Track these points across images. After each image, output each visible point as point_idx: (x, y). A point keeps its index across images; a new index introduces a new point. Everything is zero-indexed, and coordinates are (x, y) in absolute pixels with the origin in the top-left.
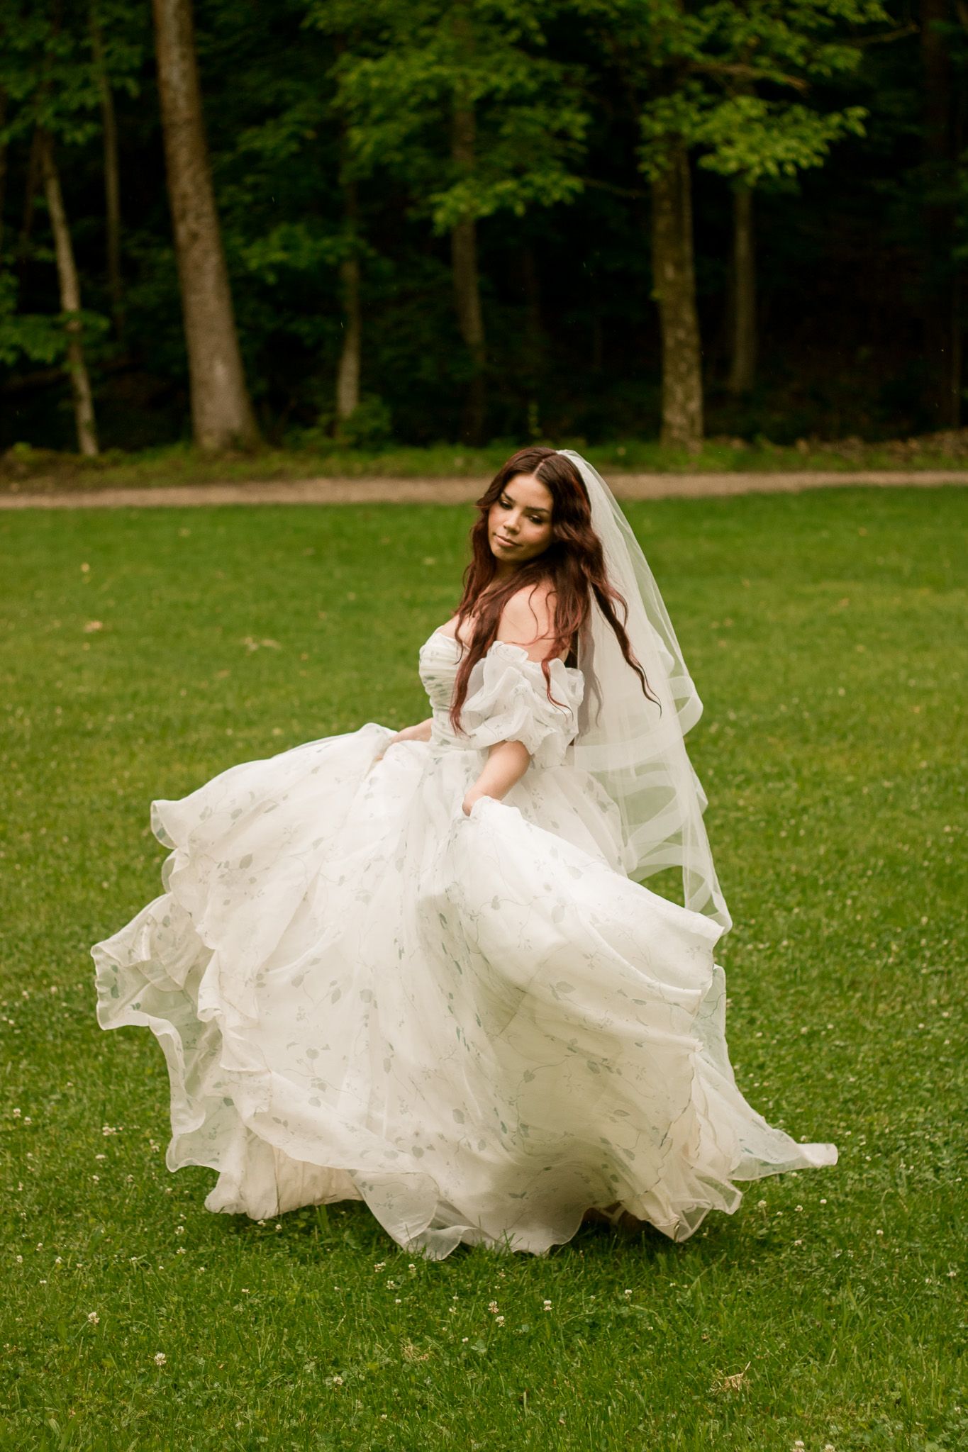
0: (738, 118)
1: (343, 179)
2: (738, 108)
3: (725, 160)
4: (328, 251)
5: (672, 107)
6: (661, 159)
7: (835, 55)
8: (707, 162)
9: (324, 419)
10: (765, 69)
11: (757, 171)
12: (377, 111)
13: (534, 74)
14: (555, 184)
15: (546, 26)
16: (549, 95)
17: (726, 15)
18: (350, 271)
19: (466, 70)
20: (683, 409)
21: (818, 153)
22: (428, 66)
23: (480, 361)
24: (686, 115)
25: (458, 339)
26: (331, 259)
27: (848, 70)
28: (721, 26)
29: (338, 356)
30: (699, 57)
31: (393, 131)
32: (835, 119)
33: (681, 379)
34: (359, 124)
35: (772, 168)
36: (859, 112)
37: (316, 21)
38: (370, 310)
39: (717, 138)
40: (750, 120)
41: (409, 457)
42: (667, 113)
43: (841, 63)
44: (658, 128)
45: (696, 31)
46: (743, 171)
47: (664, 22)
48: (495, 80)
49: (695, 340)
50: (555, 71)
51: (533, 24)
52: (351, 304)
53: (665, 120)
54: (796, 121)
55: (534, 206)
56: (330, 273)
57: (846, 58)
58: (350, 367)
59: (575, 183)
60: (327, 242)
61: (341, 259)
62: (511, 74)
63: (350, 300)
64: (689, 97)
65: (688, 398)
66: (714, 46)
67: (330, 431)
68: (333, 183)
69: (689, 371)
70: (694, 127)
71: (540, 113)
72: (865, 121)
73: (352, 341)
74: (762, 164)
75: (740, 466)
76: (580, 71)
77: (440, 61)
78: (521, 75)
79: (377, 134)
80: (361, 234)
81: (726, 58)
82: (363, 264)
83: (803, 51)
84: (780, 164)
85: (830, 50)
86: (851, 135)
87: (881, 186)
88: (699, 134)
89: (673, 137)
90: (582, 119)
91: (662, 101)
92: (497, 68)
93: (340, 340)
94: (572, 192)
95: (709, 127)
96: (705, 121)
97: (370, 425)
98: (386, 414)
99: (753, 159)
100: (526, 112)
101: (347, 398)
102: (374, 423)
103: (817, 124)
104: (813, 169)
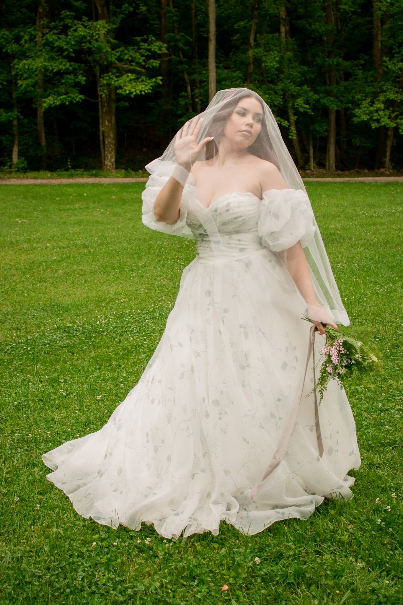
0: (128, 79)
1: (14, 96)
2: (128, 76)
3: (125, 91)
4: (10, 116)
5: (109, 76)
6: (105, 91)
7: (153, 62)
8: (119, 91)
9: (9, 164)
10: (134, 66)
11: (134, 93)
12: (25, 75)
13: (71, 66)
14: (77, 96)
15: (75, 51)
16: (74, 72)
17: (123, 51)
18: (15, 123)
19: (52, 64)
20: (110, 161)
21: (150, 89)
22: (41, 62)
23: (45, 150)
24: (112, 79)
25: (39, 144)
26: (11, 119)
27: (156, 66)
28: (121, 55)
29: (13, 146)
30: (117, 62)
31: (30, 81)
32: (154, 80)
33: (110, 153)
34: (20, 79)
35: (139, 93)
36: (160, 78)
37: (7, 50)
38: (21, 134)
39: (122, 85)
40: (131, 80)
41: (35, 174)
42: (107, 78)
43: (154, 64)
44: (105, 82)
45: (115, 55)
46: (131, 93)
47: (107, 52)
48: (61, 67)
49: (113, 142)
50: (76, 65)
51: (71, 50)
52: (16, 132)
53: (107, 80)
54: (142, 81)
55: (71, 103)
56: (10, 122)
57: (155, 63)
58: (16, 150)
59: (82, 97)
60: (10, 114)
61: (14, 118)
62: (65, 65)
63: (15, 130)
64: (113, 74)
65: (112, 158)
66: (120, 59)
67: (10, 167)
68: (11, 98)
69: (112, 150)
70: (115, 82)
71: (72, 77)
72: (161, 80)
73: (16, 142)
74: (135, 91)
75: (126, 177)
76: (83, 65)
77: (45, 62)
78: (68, 66)
79: (26, 82)
80: (18, 112)
81: (123, 63)
82: (19, 120)
83: (144, 61)
84: (141, 92)
85: (152, 61)
86: (159, 84)
87: (151, 105)
88: (116, 84)
89: (109, 85)
90: (84, 78)
91: (106, 75)
92: (61, 63)
93: (13, 142)
94: (81, 99)
95: (120, 81)
96: (117, 81)
97: (21, 166)
98: (26, 163)
99: (133, 90)
100: (68, 76)
101: (15, 158)
102: (23, 165)
103: (149, 81)
104: (149, 93)
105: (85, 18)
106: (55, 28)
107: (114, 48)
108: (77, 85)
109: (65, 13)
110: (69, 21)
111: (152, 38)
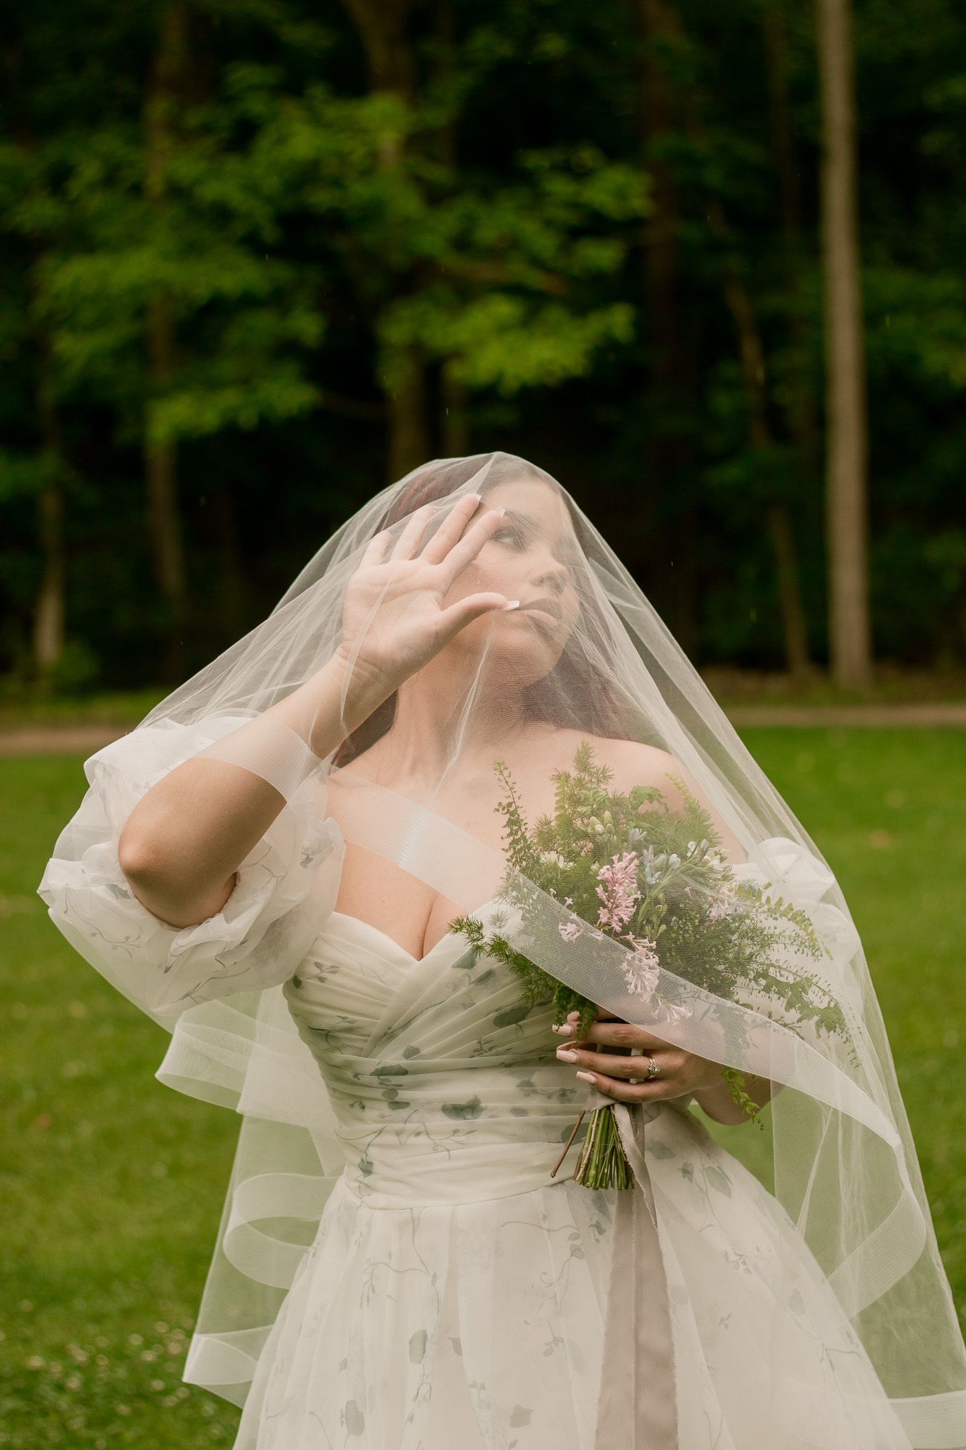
3: (478, 366)
10: (518, 270)
11: (514, 380)
12: (87, 316)
16: (278, 300)
17: (471, 213)
18: (50, 505)
28: (466, 226)
30: (449, 256)
32: (595, 321)
39: (469, 341)
40: (502, 324)
43: (599, 261)
44: (400, 336)
47: (407, 216)
50: (282, 272)
51: (265, 216)
52: (51, 540)
56: (29, 503)
62: (239, 275)
66: (462, 243)
71: (268, 318)
73: (56, 579)
76: (314, 272)
77: (163, 261)
78: (252, 277)
79: (89, 343)
82: (66, 497)
85: (587, 246)
86: (616, 339)
89: (416, 346)
90: (317, 323)
94: (310, 403)
100: (255, 317)
101: (49, 646)
102: (81, 670)
105: (318, 91)
106: (206, 129)
107: (435, 197)
108: (287, 349)
109: (245, 74)
110: (256, 106)
111: (587, 156)
